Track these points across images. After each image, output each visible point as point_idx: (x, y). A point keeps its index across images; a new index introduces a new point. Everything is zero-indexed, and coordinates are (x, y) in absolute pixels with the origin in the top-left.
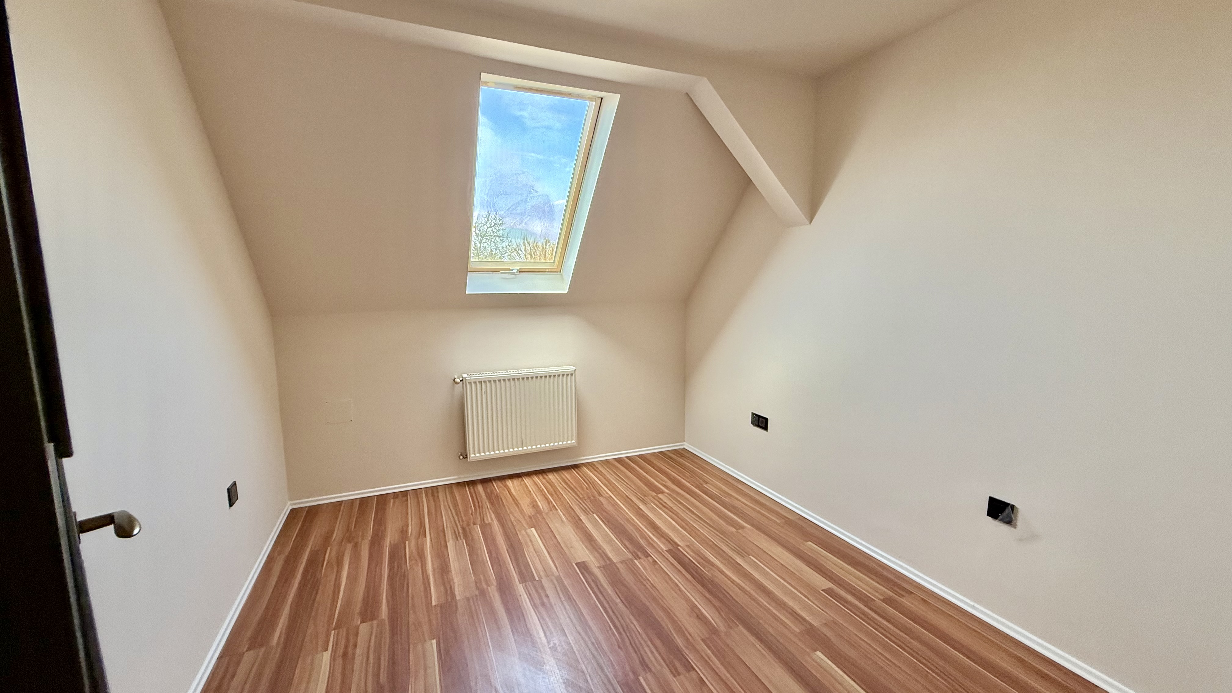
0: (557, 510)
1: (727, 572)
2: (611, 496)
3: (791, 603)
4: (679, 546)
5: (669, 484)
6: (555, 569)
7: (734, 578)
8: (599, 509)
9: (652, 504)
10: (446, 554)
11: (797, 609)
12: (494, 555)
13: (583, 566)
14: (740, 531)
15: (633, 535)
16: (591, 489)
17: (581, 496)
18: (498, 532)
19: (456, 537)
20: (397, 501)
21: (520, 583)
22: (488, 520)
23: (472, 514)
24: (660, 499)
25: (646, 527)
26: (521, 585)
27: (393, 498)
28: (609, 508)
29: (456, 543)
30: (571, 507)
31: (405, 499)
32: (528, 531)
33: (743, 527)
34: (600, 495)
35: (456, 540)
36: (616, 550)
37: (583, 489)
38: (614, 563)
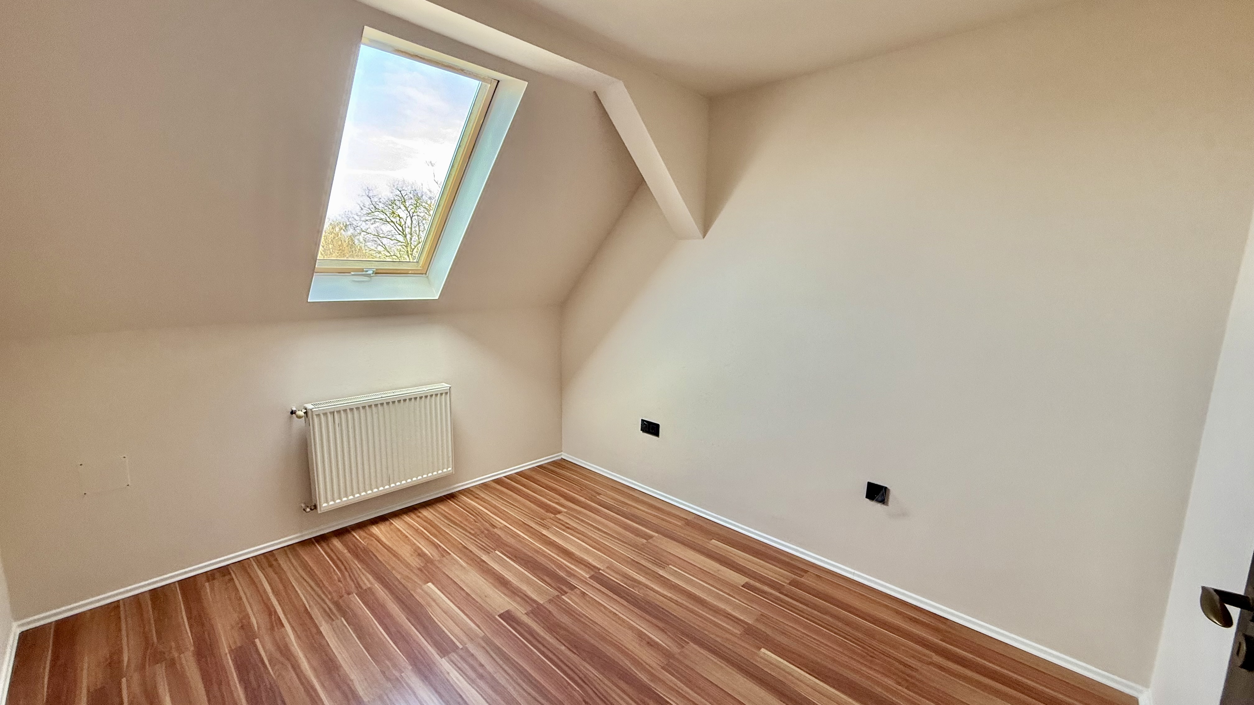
0: (450, 554)
1: (657, 588)
2: (505, 526)
3: (722, 606)
4: (599, 569)
5: (563, 501)
6: (477, 628)
7: (665, 593)
8: (500, 544)
9: (554, 528)
10: (324, 643)
11: (729, 610)
12: (393, 630)
13: (507, 616)
14: (650, 541)
15: (548, 566)
16: (480, 521)
17: (473, 532)
18: (386, 597)
19: (329, 616)
20: (216, 583)
21: (442, 658)
22: (365, 584)
23: (339, 581)
24: (560, 519)
25: (558, 555)
26: (443, 659)
27: (208, 581)
28: (511, 541)
29: (332, 625)
30: (465, 547)
31: (227, 578)
32: (425, 587)
33: (651, 537)
34: (494, 526)
35: (330, 621)
36: (538, 590)
37: (470, 522)
38: (542, 605)
